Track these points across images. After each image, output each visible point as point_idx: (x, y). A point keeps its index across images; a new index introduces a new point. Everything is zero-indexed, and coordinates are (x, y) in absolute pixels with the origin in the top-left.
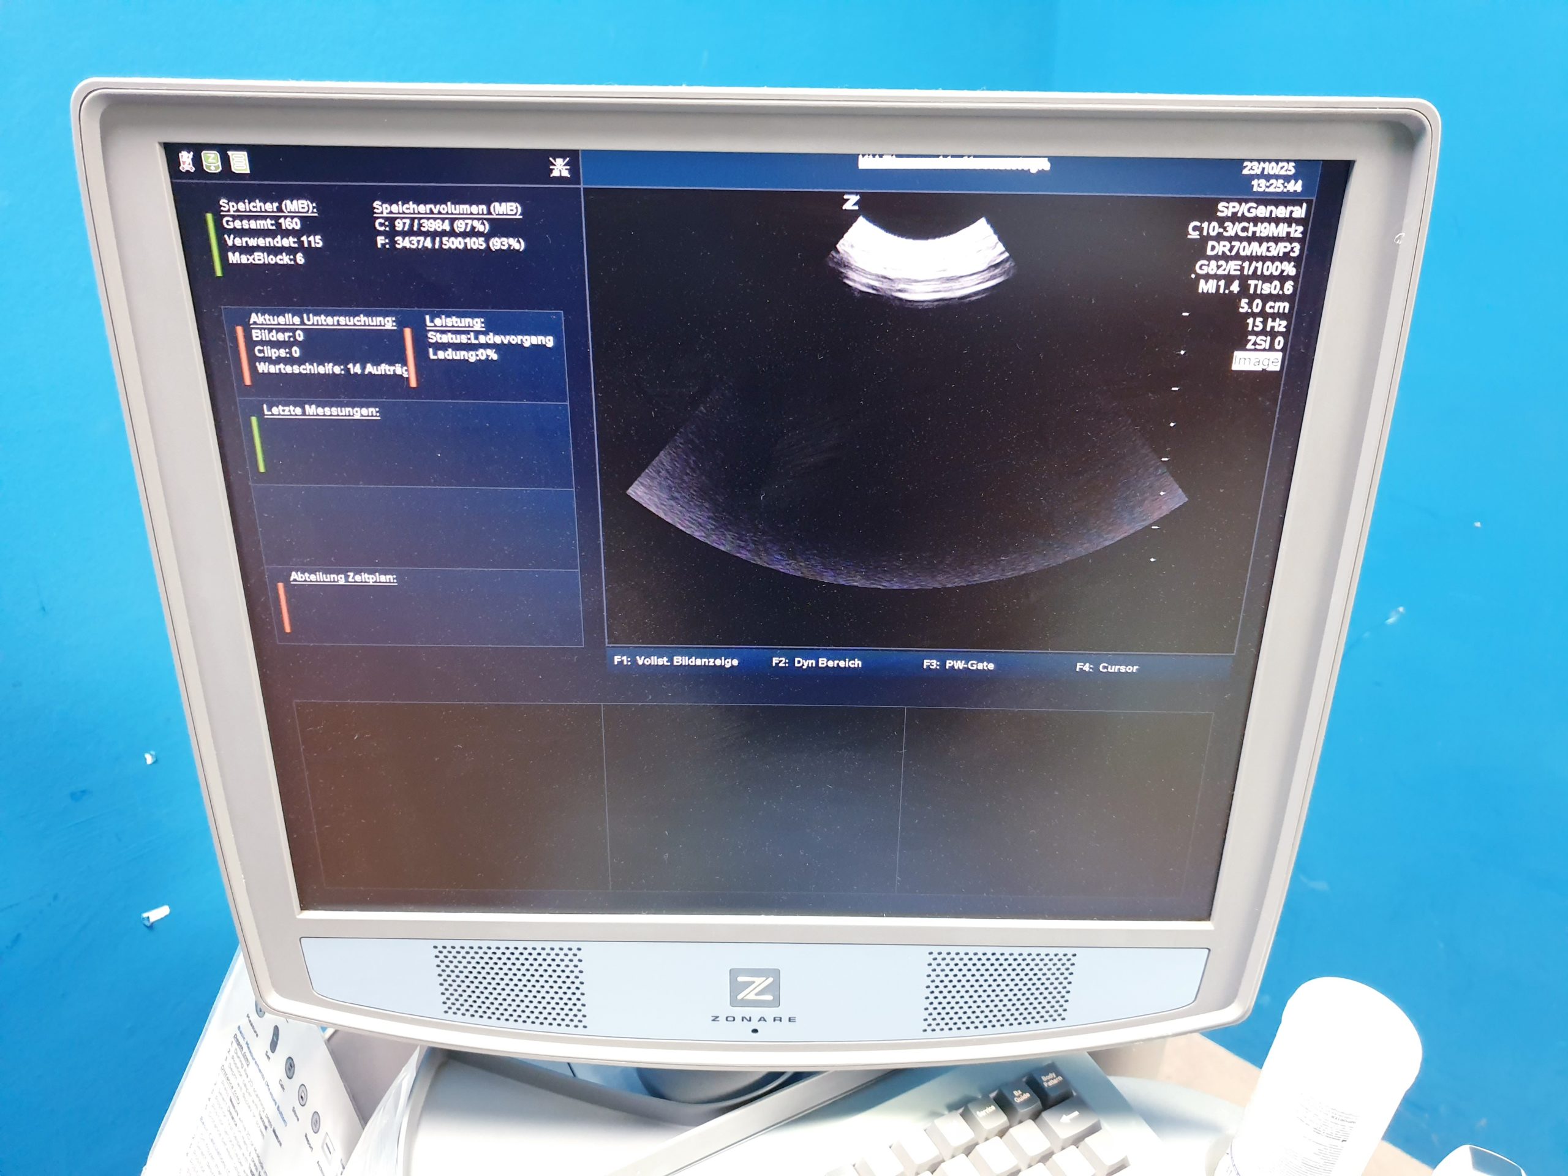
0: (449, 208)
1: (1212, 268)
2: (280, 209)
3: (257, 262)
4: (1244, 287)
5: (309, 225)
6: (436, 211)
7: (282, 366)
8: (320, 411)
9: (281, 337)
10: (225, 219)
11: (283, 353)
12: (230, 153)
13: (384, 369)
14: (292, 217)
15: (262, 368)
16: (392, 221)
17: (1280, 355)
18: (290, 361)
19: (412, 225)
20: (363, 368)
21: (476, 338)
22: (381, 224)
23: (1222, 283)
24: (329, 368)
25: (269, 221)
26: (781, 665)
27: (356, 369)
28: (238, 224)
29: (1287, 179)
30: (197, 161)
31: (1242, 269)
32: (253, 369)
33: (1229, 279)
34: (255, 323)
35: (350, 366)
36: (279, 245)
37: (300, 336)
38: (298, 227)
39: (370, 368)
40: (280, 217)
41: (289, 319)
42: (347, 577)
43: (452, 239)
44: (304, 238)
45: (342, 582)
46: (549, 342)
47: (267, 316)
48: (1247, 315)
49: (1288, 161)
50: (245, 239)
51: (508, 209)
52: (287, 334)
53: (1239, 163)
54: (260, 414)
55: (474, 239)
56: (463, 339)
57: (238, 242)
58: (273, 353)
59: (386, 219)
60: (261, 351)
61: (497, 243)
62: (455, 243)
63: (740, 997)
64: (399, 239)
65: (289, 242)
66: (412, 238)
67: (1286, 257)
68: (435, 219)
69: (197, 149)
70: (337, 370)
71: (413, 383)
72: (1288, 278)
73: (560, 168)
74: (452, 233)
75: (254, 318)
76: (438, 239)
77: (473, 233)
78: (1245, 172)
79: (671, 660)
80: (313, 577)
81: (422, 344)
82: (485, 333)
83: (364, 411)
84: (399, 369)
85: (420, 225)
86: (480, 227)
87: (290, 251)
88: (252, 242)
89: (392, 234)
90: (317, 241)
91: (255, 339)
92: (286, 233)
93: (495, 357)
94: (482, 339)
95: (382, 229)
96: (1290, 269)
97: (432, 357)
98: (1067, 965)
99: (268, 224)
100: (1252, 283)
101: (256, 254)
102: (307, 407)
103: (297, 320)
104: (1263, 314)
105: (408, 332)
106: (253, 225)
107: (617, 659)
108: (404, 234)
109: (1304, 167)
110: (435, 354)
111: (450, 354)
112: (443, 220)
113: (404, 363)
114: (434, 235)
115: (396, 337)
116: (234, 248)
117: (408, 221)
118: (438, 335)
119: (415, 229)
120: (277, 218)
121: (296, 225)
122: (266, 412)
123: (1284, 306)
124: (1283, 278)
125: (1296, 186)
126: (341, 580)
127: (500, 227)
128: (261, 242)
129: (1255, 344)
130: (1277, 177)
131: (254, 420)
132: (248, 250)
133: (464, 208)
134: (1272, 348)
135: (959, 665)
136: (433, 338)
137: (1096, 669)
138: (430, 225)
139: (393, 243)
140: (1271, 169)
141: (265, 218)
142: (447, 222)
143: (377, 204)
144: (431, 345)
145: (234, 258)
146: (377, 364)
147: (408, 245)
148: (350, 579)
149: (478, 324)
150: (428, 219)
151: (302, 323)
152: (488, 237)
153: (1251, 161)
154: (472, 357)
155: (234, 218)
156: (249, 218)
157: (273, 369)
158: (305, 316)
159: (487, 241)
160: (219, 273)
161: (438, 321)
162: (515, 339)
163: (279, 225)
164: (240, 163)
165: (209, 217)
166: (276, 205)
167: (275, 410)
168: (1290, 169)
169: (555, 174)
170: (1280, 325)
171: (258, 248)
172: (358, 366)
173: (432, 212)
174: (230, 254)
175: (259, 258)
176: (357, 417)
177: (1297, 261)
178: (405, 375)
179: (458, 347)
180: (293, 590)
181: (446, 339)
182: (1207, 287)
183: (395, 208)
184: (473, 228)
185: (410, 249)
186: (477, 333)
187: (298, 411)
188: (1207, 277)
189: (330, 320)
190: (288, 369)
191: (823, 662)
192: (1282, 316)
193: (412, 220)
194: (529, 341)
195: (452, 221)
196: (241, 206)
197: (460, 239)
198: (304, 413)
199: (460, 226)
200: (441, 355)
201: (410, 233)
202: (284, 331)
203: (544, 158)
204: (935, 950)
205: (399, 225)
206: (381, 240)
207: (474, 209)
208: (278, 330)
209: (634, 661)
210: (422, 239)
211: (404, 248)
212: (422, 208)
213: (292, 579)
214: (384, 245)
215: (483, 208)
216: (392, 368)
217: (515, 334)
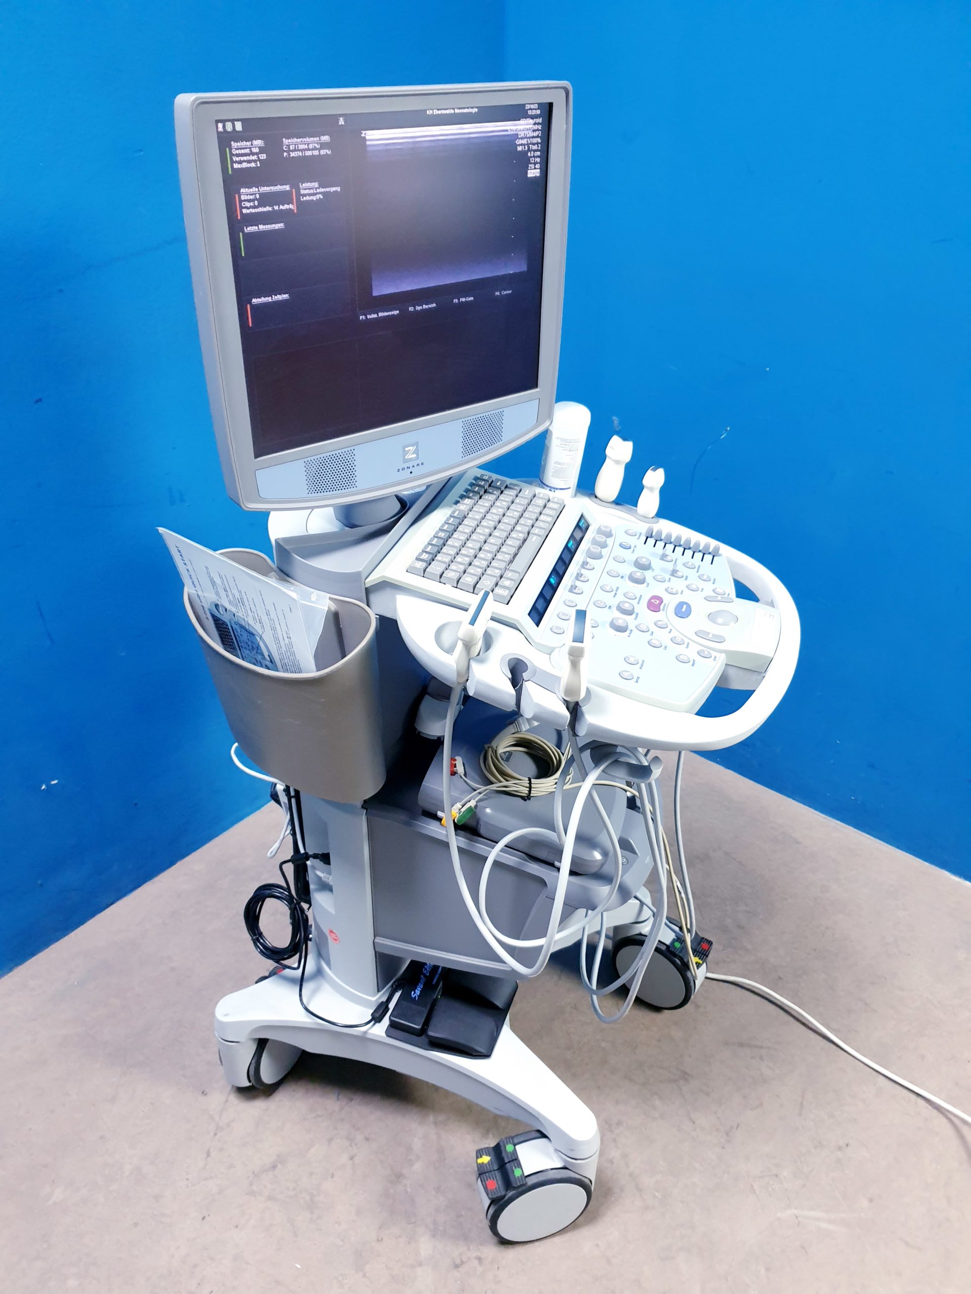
0: (307, 140)
1: (521, 142)
2: (252, 145)
3: (244, 167)
4: (529, 147)
5: (262, 150)
6: (303, 141)
7: (251, 209)
8: (264, 227)
9: (251, 197)
10: (233, 150)
11: (252, 204)
12: (235, 122)
13: (286, 207)
14: (256, 147)
15: (245, 211)
16: (288, 146)
17: (539, 170)
18: (254, 207)
19: (295, 148)
20: (279, 207)
21: (316, 190)
22: (285, 148)
23: (523, 147)
24: (268, 209)
25: (248, 150)
26: (412, 310)
27: (276, 208)
28: (237, 152)
29: (536, 109)
30: (224, 127)
31: (527, 142)
32: (241, 212)
33: (524, 145)
34: (242, 193)
35: (275, 207)
36: (251, 159)
37: (258, 196)
38: (258, 151)
39: (281, 207)
40: (251, 148)
41: (254, 189)
42: (272, 297)
43: (308, 151)
44: (260, 156)
45: (270, 300)
46: (338, 189)
47: (246, 189)
48: (531, 157)
49: (536, 103)
50: (240, 158)
51: (326, 138)
52: (253, 196)
53: (524, 105)
54: (243, 231)
55: (315, 151)
56: (312, 191)
57: (238, 159)
58: (248, 204)
59: (287, 145)
60: (244, 204)
61: (323, 152)
62: (309, 153)
63: (406, 458)
64: (291, 153)
65: (255, 157)
66: (296, 152)
67: (538, 137)
68: (303, 144)
69: (224, 122)
70: (270, 209)
71: (295, 211)
72: (539, 143)
73: (341, 122)
74: (308, 149)
75: (242, 190)
76: (304, 152)
77: (315, 149)
78: (526, 108)
79: (378, 315)
80: (260, 300)
81: (299, 195)
82: (319, 188)
83: (279, 225)
84: (291, 206)
85: (298, 147)
86: (318, 146)
87: (255, 161)
88: (242, 159)
89: (289, 151)
90: (263, 156)
91: (242, 199)
92: (253, 154)
93: (322, 197)
94: (318, 191)
95: (285, 149)
96: (539, 140)
97: (302, 200)
98: (501, 414)
99: (247, 151)
100: (530, 146)
101: (243, 163)
102: (260, 226)
103: (257, 189)
104: (534, 157)
105: (294, 190)
106: (243, 151)
107: (361, 317)
108: (292, 151)
109: (541, 106)
110: (303, 198)
111: (308, 198)
112: (305, 144)
113: (293, 204)
114: (302, 150)
115: (290, 192)
116: (236, 162)
117: (294, 146)
118: (304, 190)
119: (296, 148)
120: (250, 148)
121: (257, 150)
122: (245, 230)
123: (538, 153)
124: (537, 143)
125: (538, 112)
126: (269, 299)
127: (323, 146)
128: (245, 158)
129: (531, 167)
130: (534, 109)
131: (241, 234)
132: (240, 162)
133: (312, 139)
134: (535, 168)
135: (463, 300)
136: (302, 192)
137: (501, 294)
138: (301, 147)
139: (289, 155)
140: (532, 106)
141: (246, 148)
142: (307, 145)
143: (284, 139)
144: (301, 195)
145: (236, 166)
146: (283, 205)
147: (294, 155)
148: (273, 298)
149: (316, 185)
150: (300, 144)
151: (259, 191)
152: (319, 150)
153: (527, 104)
154: (314, 198)
155: (236, 149)
156: (241, 149)
157: (248, 211)
158: (260, 187)
159: (319, 152)
160: (230, 173)
161: (304, 185)
162: (328, 190)
163: (251, 151)
164: (239, 126)
165: (228, 149)
166: (250, 142)
167: (248, 229)
168: (536, 106)
169: (340, 123)
170: (538, 160)
171: (244, 161)
172: (277, 206)
173: (302, 141)
174: (234, 164)
175: (245, 165)
176: (277, 228)
177: (541, 137)
178: (293, 208)
179: (310, 195)
180: (254, 307)
181: (306, 192)
182: (519, 148)
183: (290, 141)
184: (315, 146)
185: (295, 157)
186: (316, 189)
187: (257, 228)
188: (519, 145)
189: (268, 188)
190: (253, 211)
191: (425, 307)
192: (538, 157)
193: (295, 145)
194: (333, 189)
195: (308, 144)
196: (238, 144)
197: (311, 151)
198: (259, 229)
199: (311, 146)
200: (305, 198)
201: (295, 150)
202: (252, 195)
203: (336, 117)
204: (464, 420)
205: (292, 148)
206: (285, 154)
207: (315, 139)
208: (250, 195)
209: (366, 318)
210: (298, 152)
211: (293, 157)
212: (299, 140)
213: (253, 302)
214: (286, 156)
215: (318, 138)
216: (288, 206)
217: (328, 187)
